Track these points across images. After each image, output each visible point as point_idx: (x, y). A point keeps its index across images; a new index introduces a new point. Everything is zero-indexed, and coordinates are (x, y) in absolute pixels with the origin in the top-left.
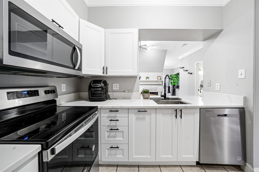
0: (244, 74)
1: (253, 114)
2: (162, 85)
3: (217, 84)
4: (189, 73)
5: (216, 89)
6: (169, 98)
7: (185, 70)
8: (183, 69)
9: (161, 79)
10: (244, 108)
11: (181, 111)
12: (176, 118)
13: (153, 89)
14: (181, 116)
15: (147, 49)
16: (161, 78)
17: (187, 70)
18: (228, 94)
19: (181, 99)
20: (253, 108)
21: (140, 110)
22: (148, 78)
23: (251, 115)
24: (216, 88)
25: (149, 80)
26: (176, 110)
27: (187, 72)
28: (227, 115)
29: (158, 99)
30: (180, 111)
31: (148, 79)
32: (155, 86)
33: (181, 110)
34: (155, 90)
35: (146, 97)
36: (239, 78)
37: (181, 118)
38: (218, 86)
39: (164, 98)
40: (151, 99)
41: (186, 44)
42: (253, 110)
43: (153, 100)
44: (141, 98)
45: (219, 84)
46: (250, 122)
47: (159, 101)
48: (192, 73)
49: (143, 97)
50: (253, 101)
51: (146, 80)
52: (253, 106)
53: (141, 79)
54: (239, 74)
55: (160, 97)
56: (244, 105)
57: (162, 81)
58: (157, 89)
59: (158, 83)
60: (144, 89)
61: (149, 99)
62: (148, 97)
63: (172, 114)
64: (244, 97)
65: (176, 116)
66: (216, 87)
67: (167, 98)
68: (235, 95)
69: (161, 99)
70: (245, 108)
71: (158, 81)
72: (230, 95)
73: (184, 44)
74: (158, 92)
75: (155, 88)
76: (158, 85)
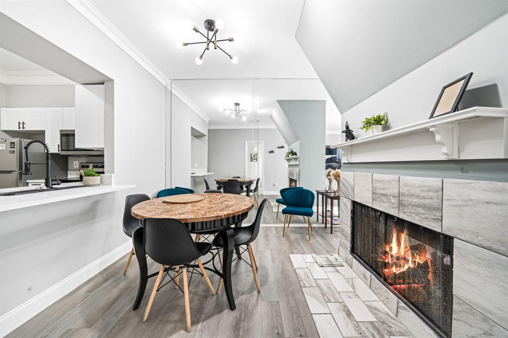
13: (412, 195)
34: (425, 207)
74: (453, 238)
75: (422, 194)
76: (459, 174)
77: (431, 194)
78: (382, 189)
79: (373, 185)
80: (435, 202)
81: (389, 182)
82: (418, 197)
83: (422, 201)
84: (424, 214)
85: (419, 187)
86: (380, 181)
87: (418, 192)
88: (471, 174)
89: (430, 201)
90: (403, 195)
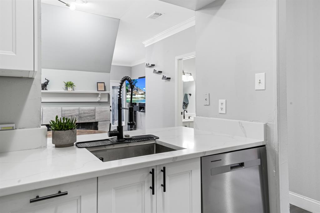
0: (263, 81)
1: (278, 155)
2: (108, 103)
3: (221, 101)
4: (164, 78)
5: (220, 111)
6: (131, 139)
7: (157, 71)
8: (152, 69)
9: (105, 90)
10: (264, 146)
11: (164, 171)
12: (153, 193)
13: (84, 113)
14: (164, 186)
15: (67, 5)
16: (105, 87)
17: (160, 72)
18: (241, 121)
19: (158, 138)
20: (278, 143)
21: (41, 195)
22: (69, 85)
23: (275, 157)
24: (220, 109)
25: (73, 92)
26: (152, 173)
27: (161, 76)
28: (245, 164)
29: (100, 144)
30: (162, 173)
31: (70, 90)
32: (92, 107)
33: (164, 168)
34: (90, 116)
35: (65, 142)
36: (256, 89)
37: (164, 191)
38: (222, 104)
39: (118, 138)
40: (79, 145)
41: (161, 14)
42: (278, 148)
43: (86, 147)
44: (45, 147)
45: (225, 100)
46: (274, 171)
47: (104, 148)
48: (170, 78)
49: (53, 143)
50: (278, 132)
51: (66, 91)
52: (278, 141)
53: (50, 89)
54: (257, 82)
55: (106, 136)
56: (264, 140)
57: (109, 95)
58: (95, 115)
59: (97, 100)
60: (57, 117)
61: (75, 146)
62: (70, 142)
63: (142, 184)
64: (264, 124)
65: (153, 188)
66: (220, 106)
67: (124, 137)
68: (251, 122)
69: (109, 143)
70: (266, 146)
71: (97, 94)
72: (243, 121)
73: (156, 14)
74: (98, 122)
75: (89, 112)
76: (99, 105)
77: (92, 112)
78: (69, 114)
79: (63, 113)
80: (93, 114)
81: (74, 110)
82: (88, 113)
83: (89, 114)
84: (90, 118)
85: (88, 110)
86: (68, 110)
87: (87, 112)
88: (101, 105)
89: (92, 114)
90: (81, 114)
